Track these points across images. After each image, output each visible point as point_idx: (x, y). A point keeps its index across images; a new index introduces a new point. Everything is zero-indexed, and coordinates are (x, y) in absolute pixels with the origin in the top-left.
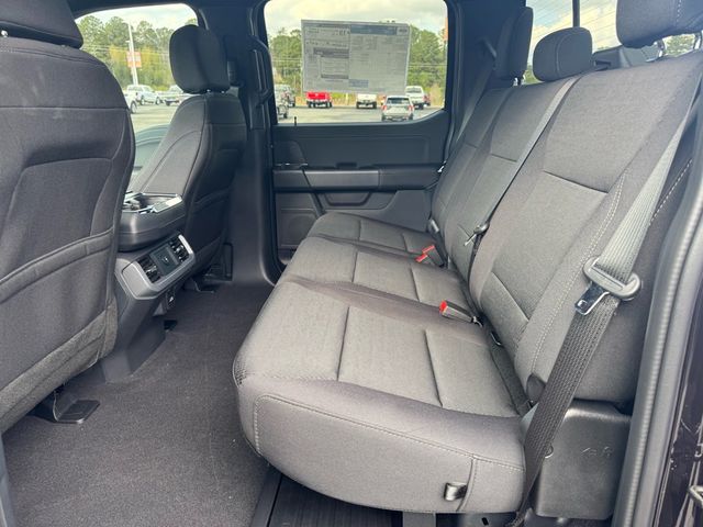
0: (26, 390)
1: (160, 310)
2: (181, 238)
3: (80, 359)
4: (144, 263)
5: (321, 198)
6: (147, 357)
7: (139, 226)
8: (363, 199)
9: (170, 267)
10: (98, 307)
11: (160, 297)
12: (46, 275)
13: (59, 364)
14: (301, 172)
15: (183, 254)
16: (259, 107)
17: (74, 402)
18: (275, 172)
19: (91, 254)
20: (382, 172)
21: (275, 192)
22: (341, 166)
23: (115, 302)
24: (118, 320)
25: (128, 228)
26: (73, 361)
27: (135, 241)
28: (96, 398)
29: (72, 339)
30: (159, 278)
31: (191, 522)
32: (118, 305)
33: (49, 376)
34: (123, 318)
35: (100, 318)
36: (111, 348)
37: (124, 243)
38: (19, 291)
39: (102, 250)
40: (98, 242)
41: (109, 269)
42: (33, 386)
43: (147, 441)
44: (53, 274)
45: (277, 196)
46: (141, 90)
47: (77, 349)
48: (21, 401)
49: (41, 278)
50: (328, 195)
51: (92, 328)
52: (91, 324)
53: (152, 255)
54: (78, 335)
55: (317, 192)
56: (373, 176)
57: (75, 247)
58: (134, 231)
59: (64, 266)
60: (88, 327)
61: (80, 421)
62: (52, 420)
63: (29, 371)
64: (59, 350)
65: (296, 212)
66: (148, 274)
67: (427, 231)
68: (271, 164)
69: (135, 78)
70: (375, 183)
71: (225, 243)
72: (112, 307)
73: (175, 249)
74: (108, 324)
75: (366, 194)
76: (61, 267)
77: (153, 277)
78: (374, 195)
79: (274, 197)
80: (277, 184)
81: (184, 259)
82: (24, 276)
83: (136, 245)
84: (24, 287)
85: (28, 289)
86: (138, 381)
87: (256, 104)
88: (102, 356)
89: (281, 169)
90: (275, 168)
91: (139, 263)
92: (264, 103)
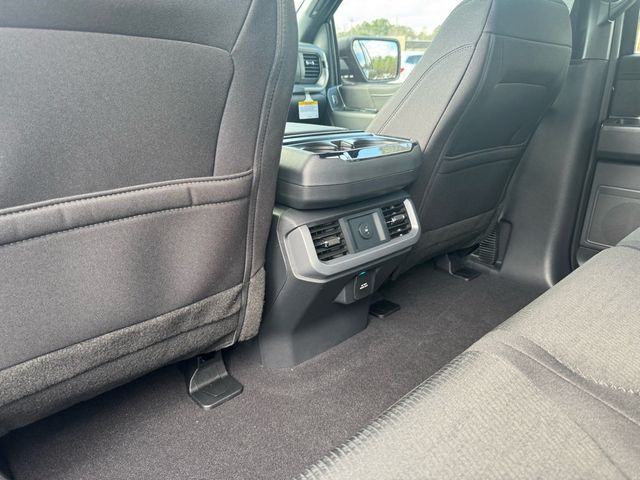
1: (343, 297)
2: (407, 203)
4: (317, 232)
6: (329, 347)
7: (320, 175)
9: (366, 242)
13: (136, 347)
16: (605, 24)
18: (605, 128)
23: (260, 275)
25: (296, 175)
27: (306, 197)
30: (344, 255)
35: (227, 294)
39: (238, 199)
45: (600, 165)
53: (342, 222)
57: (164, 189)
58: (307, 182)
61: (207, 407)
65: (628, 195)
66: (317, 248)
68: (603, 115)
71: (506, 221)
73: (389, 219)
79: (595, 165)
80: (603, 146)
81: (405, 232)
83: (310, 203)
87: (600, 20)
88: (241, 339)
89: (619, 124)
90: (608, 121)
91: (310, 229)
92: (615, 17)
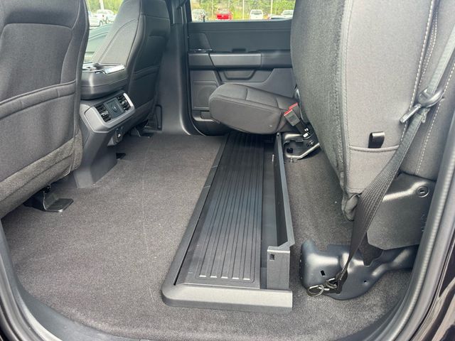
0: (20, 184)
1: (112, 142)
2: (125, 95)
3: (57, 169)
4: (100, 109)
5: (221, 74)
6: (105, 173)
7: (95, 81)
8: (250, 75)
9: (117, 113)
10: (68, 135)
11: (111, 132)
12: (29, 107)
13: (42, 170)
14: (207, 54)
15: (126, 107)
16: (179, 8)
17: (57, 199)
18: (190, 55)
19: (61, 96)
20: (263, 55)
21: (191, 70)
22: (235, 51)
23: (80, 133)
24: (83, 146)
25: (87, 83)
26: (52, 169)
27: (92, 92)
28: (71, 197)
29: (51, 154)
30: (110, 119)
31: (129, 271)
32: (82, 135)
33: (36, 177)
34: (86, 145)
35: (70, 142)
36: (79, 164)
37: (85, 93)
38: (10, 114)
39: (68, 95)
40: (66, 89)
41: (75, 109)
42: (25, 181)
43: (103, 223)
44: (34, 107)
45: (192, 72)
46: (106, 13)
47: (55, 162)
48: (17, 190)
49: (26, 108)
50: (226, 72)
51: (64, 148)
52: (64, 145)
53: (105, 104)
54: (55, 152)
55: (218, 69)
56: (257, 58)
57: (49, 90)
58: (92, 85)
59: (42, 102)
60: (62, 147)
61: (61, 211)
62: (43, 210)
63: (22, 171)
64: (42, 159)
65: (204, 84)
66: (102, 116)
67: (294, 97)
68: (187, 50)
69: (102, 6)
70: (258, 63)
71: (158, 105)
72: (79, 135)
73: (121, 102)
74: (75, 147)
75: (252, 71)
76: (39, 103)
77: (106, 118)
78: (258, 72)
79: (189, 73)
80: (191, 63)
81: (127, 109)
82: (13, 104)
83: (94, 95)
84: (14, 112)
85: (17, 114)
86: (99, 188)
87: (177, 7)
88: (73, 169)
89: (194, 53)
90: (190, 52)
91: (96, 108)
92: (182, 5)
